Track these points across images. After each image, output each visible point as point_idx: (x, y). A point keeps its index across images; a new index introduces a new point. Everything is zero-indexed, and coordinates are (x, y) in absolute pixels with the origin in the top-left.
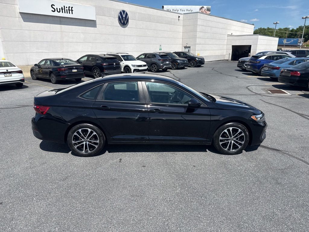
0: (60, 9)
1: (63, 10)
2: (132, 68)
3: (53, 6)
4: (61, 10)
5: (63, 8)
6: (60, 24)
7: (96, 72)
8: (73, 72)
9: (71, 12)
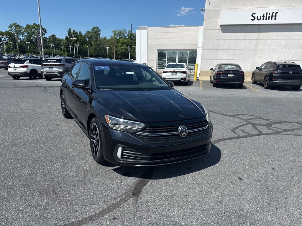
0: (261, 17)
1: (265, 18)
4: (262, 18)
5: (265, 15)
6: (259, 31)
7: (266, 80)
8: (229, 77)
9: (274, 18)
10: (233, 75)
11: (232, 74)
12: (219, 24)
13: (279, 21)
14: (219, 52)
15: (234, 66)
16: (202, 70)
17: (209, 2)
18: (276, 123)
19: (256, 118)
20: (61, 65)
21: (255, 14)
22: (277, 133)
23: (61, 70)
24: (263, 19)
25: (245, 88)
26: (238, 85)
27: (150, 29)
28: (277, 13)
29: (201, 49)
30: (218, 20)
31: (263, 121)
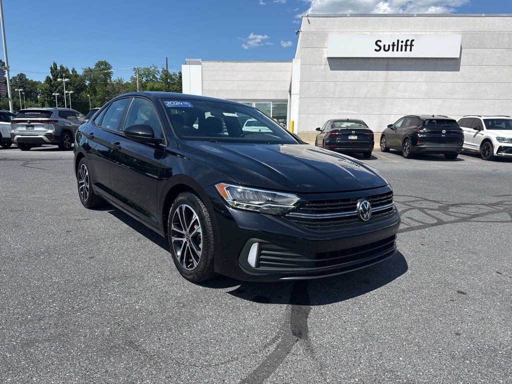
0: (389, 46)
1: (395, 47)
2: (497, 145)
3: (379, 43)
4: (391, 47)
5: (396, 44)
6: (387, 69)
7: (406, 144)
8: (350, 140)
9: (408, 48)
10: (356, 138)
11: (355, 134)
12: (326, 56)
13: (416, 53)
14: (327, 102)
15: (354, 124)
16: (300, 131)
17: (308, 20)
18: (453, 205)
19: (418, 199)
20: (52, 121)
21: (380, 41)
22: (464, 220)
23: (50, 131)
24: (393, 50)
25: (375, 158)
26: (362, 154)
27: (206, 64)
28: (412, 41)
29: (298, 96)
30: (324, 49)
31: (431, 204)
